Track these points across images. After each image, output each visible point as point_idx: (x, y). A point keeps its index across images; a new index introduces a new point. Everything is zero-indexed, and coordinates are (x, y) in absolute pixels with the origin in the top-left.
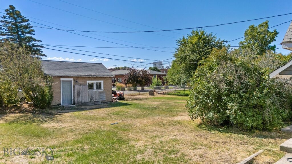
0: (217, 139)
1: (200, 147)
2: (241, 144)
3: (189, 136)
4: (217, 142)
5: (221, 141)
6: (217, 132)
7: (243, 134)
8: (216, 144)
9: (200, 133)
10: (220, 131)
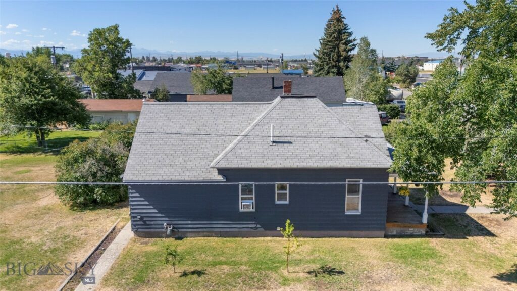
0: (91, 218)
1: (81, 228)
2: (107, 217)
3: (69, 221)
4: (91, 221)
5: (93, 218)
6: (88, 211)
7: (107, 208)
8: (91, 222)
9: (76, 216)
10: (90, 209)
